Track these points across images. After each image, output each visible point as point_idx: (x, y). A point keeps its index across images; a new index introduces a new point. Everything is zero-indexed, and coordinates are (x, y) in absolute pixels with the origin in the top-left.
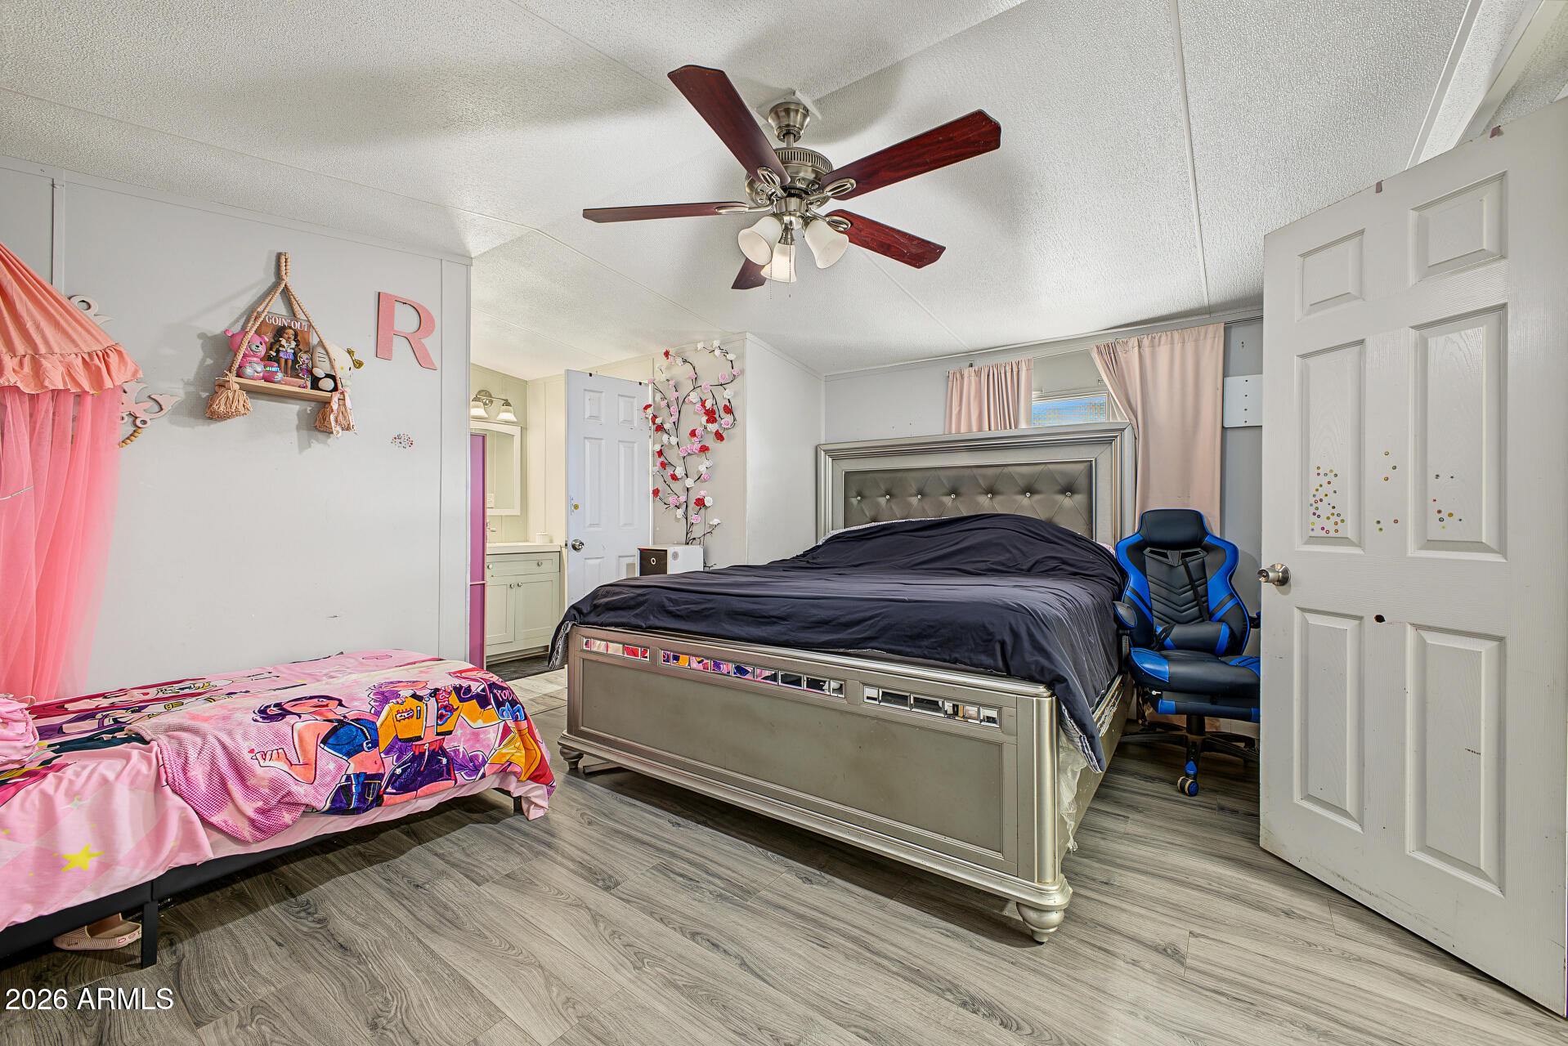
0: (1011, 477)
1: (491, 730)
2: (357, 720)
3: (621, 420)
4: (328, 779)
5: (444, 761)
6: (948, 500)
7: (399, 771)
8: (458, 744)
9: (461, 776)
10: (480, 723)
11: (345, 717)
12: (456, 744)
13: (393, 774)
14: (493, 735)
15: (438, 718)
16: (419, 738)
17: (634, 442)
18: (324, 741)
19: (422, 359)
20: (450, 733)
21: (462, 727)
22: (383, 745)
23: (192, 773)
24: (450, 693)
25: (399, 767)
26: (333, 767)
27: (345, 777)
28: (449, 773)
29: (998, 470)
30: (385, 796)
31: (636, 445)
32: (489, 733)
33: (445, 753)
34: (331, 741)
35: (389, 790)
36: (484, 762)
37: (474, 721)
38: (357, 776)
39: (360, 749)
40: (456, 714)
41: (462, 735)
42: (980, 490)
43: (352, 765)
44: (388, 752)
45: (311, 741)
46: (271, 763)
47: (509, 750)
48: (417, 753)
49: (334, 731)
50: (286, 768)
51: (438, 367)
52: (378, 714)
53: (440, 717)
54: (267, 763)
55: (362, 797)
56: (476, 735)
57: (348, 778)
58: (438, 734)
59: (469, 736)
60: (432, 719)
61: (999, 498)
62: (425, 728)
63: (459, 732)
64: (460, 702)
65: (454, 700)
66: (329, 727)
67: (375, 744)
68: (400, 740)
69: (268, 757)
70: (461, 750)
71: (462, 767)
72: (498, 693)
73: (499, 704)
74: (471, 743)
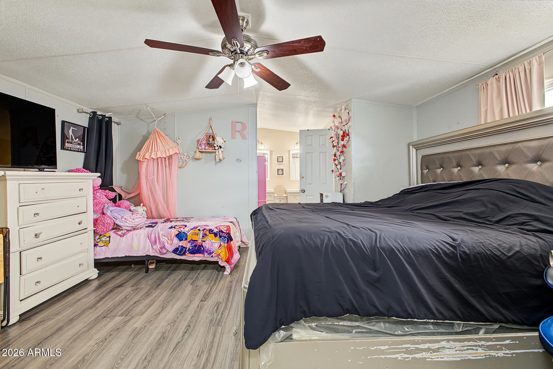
0: (520, 151)
1: (216, 244)
2: (184, 233)
3: (321, 144)
4: (175, 245)
5: (202, 249)
6: (476, 169)
7: (191, 248)
8: (207, 245)
9: (206, 254)
10: (213, 241)
11: (181, 231)
12: (206, 245)
13: (189, 248)
14: (216, 245)
15: (202, 237)
16: (197, 241)
17: (326, 152)
18: (176, 236)
19: (244, 137)
20: (205, 241)
21: (208, 240)
22: (188, 240)
23: (152, 236)
24: (207, 231)
25: (191, 247)
26: (177, 243)
27: (178, 246)
28: (203, 252)
29: (510, 147)
30: (186, 253)
31: (327, 153)
32: (215, 244)
33: (203, 247)
34: (177, 236)
35: (187, 252)
36: (213, 252)
37: (212, 240)
38: (181, 246)
39: (182, 240)
40: (207, 236)
41: (208, 243)
42: (498, 162)
43: (181, 243)
44: (189, 242)
45: (173, 235)
46: (165, 238)
47: (220, 251)
48: (196, 244)
49: (178, 234)
50: (167, 240)
51: (248, 139)
52: (189, 232)
53: (203, 237)
54: (164, 238)
55: (180, 252)
56: (212, 244)
57: (179, 246)
58: (202, 241)
59: (210, 244)
60: (201, 237)
61: (513, 167)
62: (199, 239)
63: (207, 242)
64: (209, 233)
65: (208, 233)
66: (178, 232)
67: (186, 239)
68: (192, 240)
69: (165, 236)
70: (207, 247)
71: (207, 252)
72: (221, 233)
73: (220, 237)
74: (210, 246)
